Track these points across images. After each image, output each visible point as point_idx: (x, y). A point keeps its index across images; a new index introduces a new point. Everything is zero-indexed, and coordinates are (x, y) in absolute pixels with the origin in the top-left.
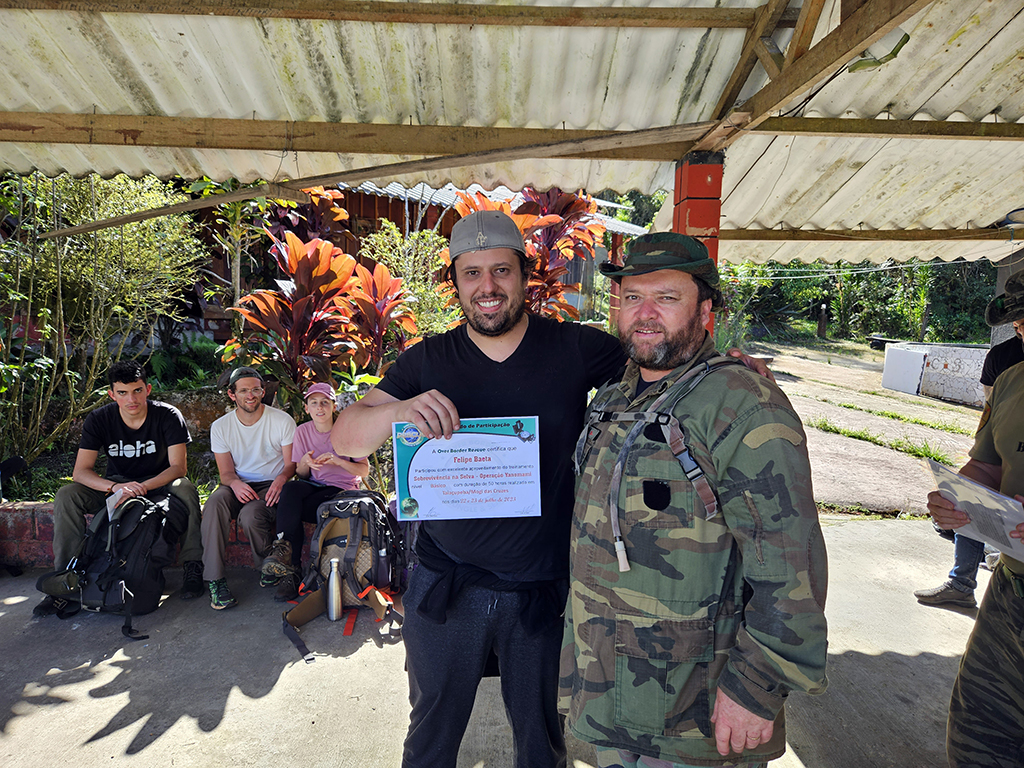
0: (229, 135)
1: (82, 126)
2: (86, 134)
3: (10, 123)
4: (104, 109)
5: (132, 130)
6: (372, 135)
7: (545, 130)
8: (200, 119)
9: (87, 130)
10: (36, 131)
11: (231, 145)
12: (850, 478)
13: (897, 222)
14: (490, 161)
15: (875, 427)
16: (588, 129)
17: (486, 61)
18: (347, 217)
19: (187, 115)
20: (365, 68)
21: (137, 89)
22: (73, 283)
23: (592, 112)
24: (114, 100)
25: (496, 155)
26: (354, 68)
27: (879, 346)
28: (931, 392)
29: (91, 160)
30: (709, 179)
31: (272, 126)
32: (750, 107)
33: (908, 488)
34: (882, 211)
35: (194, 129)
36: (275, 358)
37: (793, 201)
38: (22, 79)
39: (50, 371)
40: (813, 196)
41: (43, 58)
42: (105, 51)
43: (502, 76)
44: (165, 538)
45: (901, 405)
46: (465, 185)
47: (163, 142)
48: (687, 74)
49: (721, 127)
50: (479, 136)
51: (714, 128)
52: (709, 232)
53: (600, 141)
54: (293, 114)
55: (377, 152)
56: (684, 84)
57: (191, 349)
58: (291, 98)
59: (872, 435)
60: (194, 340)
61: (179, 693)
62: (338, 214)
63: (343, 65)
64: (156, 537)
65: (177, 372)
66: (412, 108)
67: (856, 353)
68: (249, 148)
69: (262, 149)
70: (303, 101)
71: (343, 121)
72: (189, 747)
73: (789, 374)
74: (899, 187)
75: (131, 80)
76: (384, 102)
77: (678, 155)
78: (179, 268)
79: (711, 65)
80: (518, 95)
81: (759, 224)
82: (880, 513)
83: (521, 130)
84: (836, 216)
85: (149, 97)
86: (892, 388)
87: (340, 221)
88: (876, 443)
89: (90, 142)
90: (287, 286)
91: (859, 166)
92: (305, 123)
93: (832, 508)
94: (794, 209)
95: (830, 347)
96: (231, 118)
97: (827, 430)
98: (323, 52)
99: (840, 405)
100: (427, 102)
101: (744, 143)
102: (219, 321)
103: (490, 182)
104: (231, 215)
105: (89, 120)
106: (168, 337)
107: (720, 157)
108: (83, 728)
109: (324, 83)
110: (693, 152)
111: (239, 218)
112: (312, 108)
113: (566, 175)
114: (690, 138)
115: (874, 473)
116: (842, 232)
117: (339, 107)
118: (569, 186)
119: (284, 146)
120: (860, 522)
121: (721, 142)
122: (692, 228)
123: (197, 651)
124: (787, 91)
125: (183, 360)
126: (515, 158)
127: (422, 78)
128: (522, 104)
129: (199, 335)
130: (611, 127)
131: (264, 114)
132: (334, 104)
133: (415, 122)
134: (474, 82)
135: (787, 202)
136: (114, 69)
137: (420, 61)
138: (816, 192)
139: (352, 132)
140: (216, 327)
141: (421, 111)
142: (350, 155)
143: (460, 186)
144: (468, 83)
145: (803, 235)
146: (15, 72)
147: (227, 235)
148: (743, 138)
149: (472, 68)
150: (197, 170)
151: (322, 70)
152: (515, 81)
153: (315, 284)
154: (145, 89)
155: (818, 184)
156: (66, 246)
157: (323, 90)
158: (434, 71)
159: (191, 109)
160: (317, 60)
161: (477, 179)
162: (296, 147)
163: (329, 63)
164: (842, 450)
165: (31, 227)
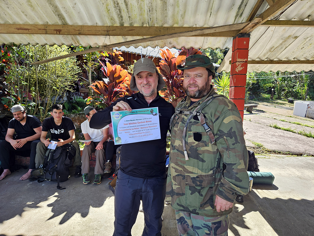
0: (89, 31)
1: (43, 28)
2: (44, 31)
3: (21, 28)
4: (50, 23)
5: (59, 30)
6: (134, 30)
7: (190, 27)
8: (80, 26)
9: (45, 30)
10: (29, 30)
11: (89, 34)
12: (285, 143)
13: (307, 58)
14: (172, 37)
15: (293, 127)
16: (204, 26)
17: (172, 4)
18: (123, 60)
19: (76, 25)
20: (132, 7)
21: (60, 16)
22: (41, 80)
23: (205, 21)
24: (53, 20)
25: (174, 35)
26: (129, 7)
27: (292, 102)
28: (310, 116)
29: (46, 40)
30: (245, 43)
31: (102, 28)
32: (262, 16)
33: (305, 147)
34: (302, 54)
35: (78, 29)
36: (103, 102)
37: (272, 50)
38: (25, 13)
39: (34, 107)
40: (279, 48)
41: (31, 6)
42: (50, 3)
43: (176, 9)
44: (69, 158)
45: (300, 120)
46: (163, 47)
47: (68, 33)
48: (238, 7)
49: (251, 24)
50: (168, 30)
51: (248, 24)
52: (245, 60)
53: (209, 30)
54: (109, 23)
55: (135, 36)
56: (237, 10)
57: (76, 101)
58: (108, 18)
59: (292, 129)
60: (77, 98)
61: (75, 206)
62: (120, 59)
63: (125, 6)
64: (66, 158)
65: (72, 108)
66: (147, 21)
67: (284, 104)
68: (95, 35)
69: (99, 35)
70: (112, 19)
71: (124, 26)
72: (79, 223)
73: (262, 111)
74: (309, 45)
75: (58, 13)
76: (138, 19)
77: (234, 35)
78: (72, 76)
79: (247, 3)
80: (182, 15)
81: (260, 58)
82: (296, 155)
83: (182, 27)
84: (286, 56)
85: (64, 19)
86: (296, 115)
87: (121, 61)
88: (293, 132)
89: (46, 34)
90: (106, 80)
91: (296, 37)
92: (113, 26)
93: (280, 153)
94: (272, 53)
95: (275, 102)
96: (89, 25)
97: (276, 128)
98: (119, 2)
99: (280, 120)
100: (152, 19)
101: (257, 30)
102: (84, 93)
103: (171, 46)
104: (88, 59)
105: (45, 26)
106: (69, 98)
107: (249, 35)
108: (46, 216)
109: (119, 13)
110: (240, 33)
111: (91, 60)
112: (115, 22)
113: (196, 43)
114: (239, 28)
115: (293, 142)
116: (288, 61)
117: (123, 21)
118: (196, 47)
119: (106, 34)
120: (290, 157)
121: (250, 29)
122: (239, 59)
123: (80, 193)
124: (276, 9)
125: (74, 104)
126: (180, 36)
127: (150, 10)
128: (183, 18)
129: (78, 97)
130: (212, 26)
131: (100, 24)
132: (122, 20)
133: (147, 26)
134: (167, 11)
135: (270, 51)
136: (53, 9)
137: (150, 4)
138: (280, 47)
139: (127, 29)
140: (83, 95)
141: (150, 22)
142: (127, 37)
143: (161, 47)
144: (165, 12)
145: (274, 62)
146: (23, 11)
147: (87, 65)
148: (257, 28)
149: (167, 6)
150: (78, 43)
151: (118, 8)
152: (181, 10)
153: (115, 79)
154: (63, 16)
155: (281, 44)
156: (39, 68)
157: (118, 15)
158: (154, 8)
159: (77, 23)
160: (117, 5)
161: (166, 45)
162: (110, 34)
163: (121, 6)
164: (282, 134)
165: (28, 62)
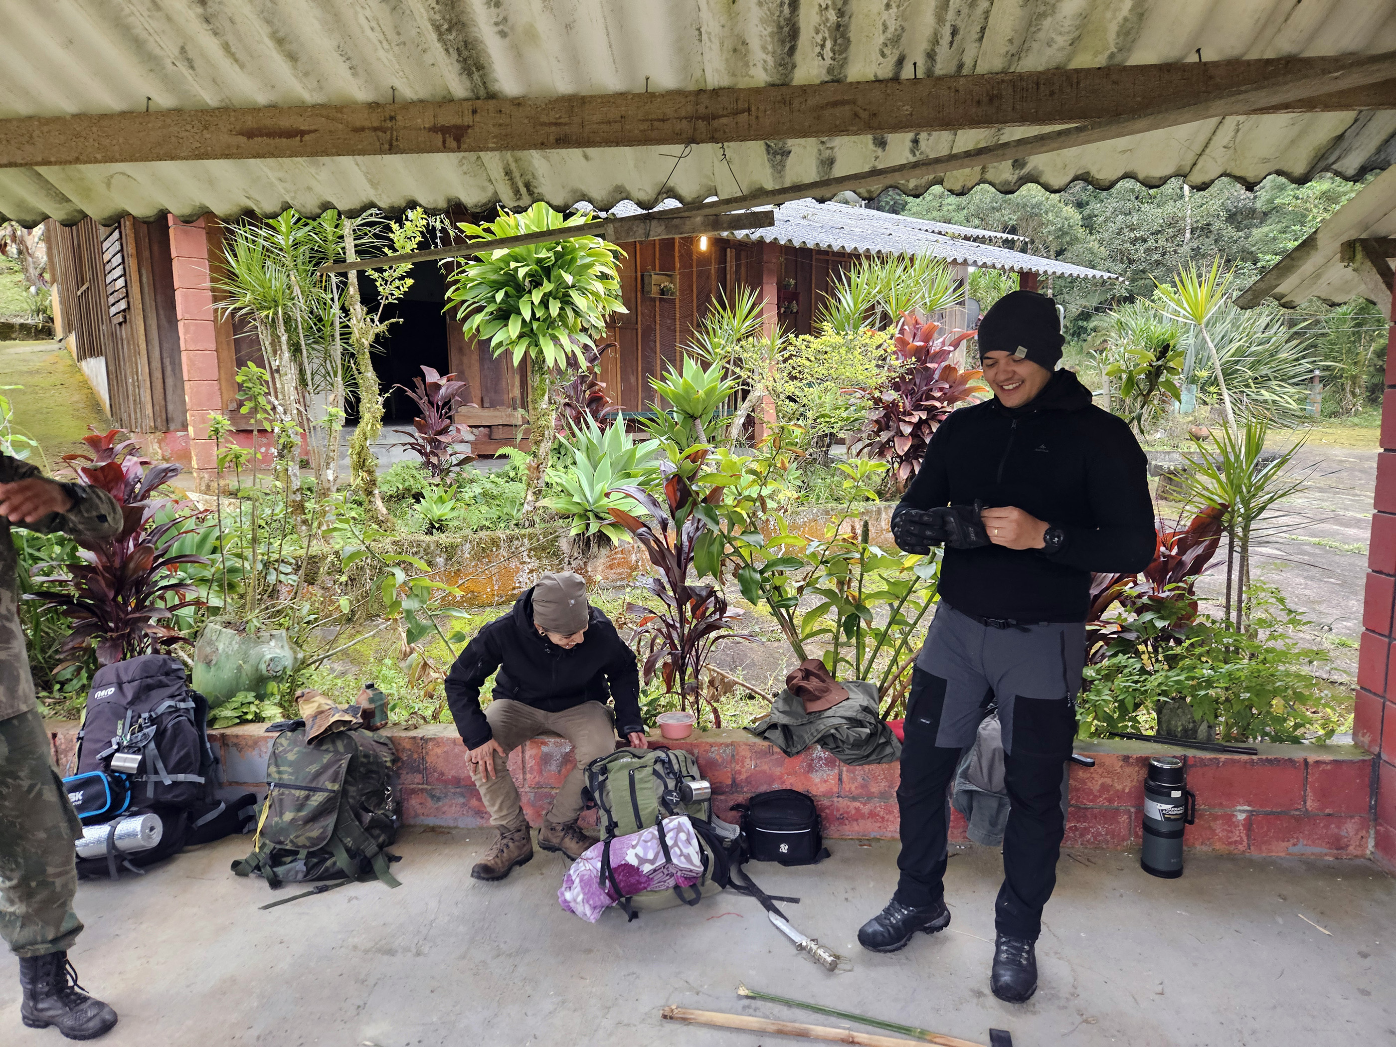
0: (609, 122)
1: (376, 125)
2: (383, 138)
3: (266, 127)
5: (455, 126)
6: (849, 102)
7: (1166, 67)
8: (562, 98)
9: (384, 130)
10: (307, 138)
11: (612, 139)
19: (540, 94)
21: (467, 53)
23: (1266, 24)
31: (678, 101)
35: (553, 116)
38: (289, 47)
47: (503, 143)
54: (715, 75)
58: (721, 46)
68: (640, 142)
70: (738, 50)
71: (796, 82)
75: (461, 36)
83: (1123, 70)
85: (483, 66)
89: (391, 151)
92: (735, 91)
105: (386, 114)
109: (787, 10)
112: (747, 63)
117: (796, 56)
131: (665, 81)
132: (791, 51)
136: (438, 17)
139: (813, 99)
154: (480, 51)
157: (782, 24)
